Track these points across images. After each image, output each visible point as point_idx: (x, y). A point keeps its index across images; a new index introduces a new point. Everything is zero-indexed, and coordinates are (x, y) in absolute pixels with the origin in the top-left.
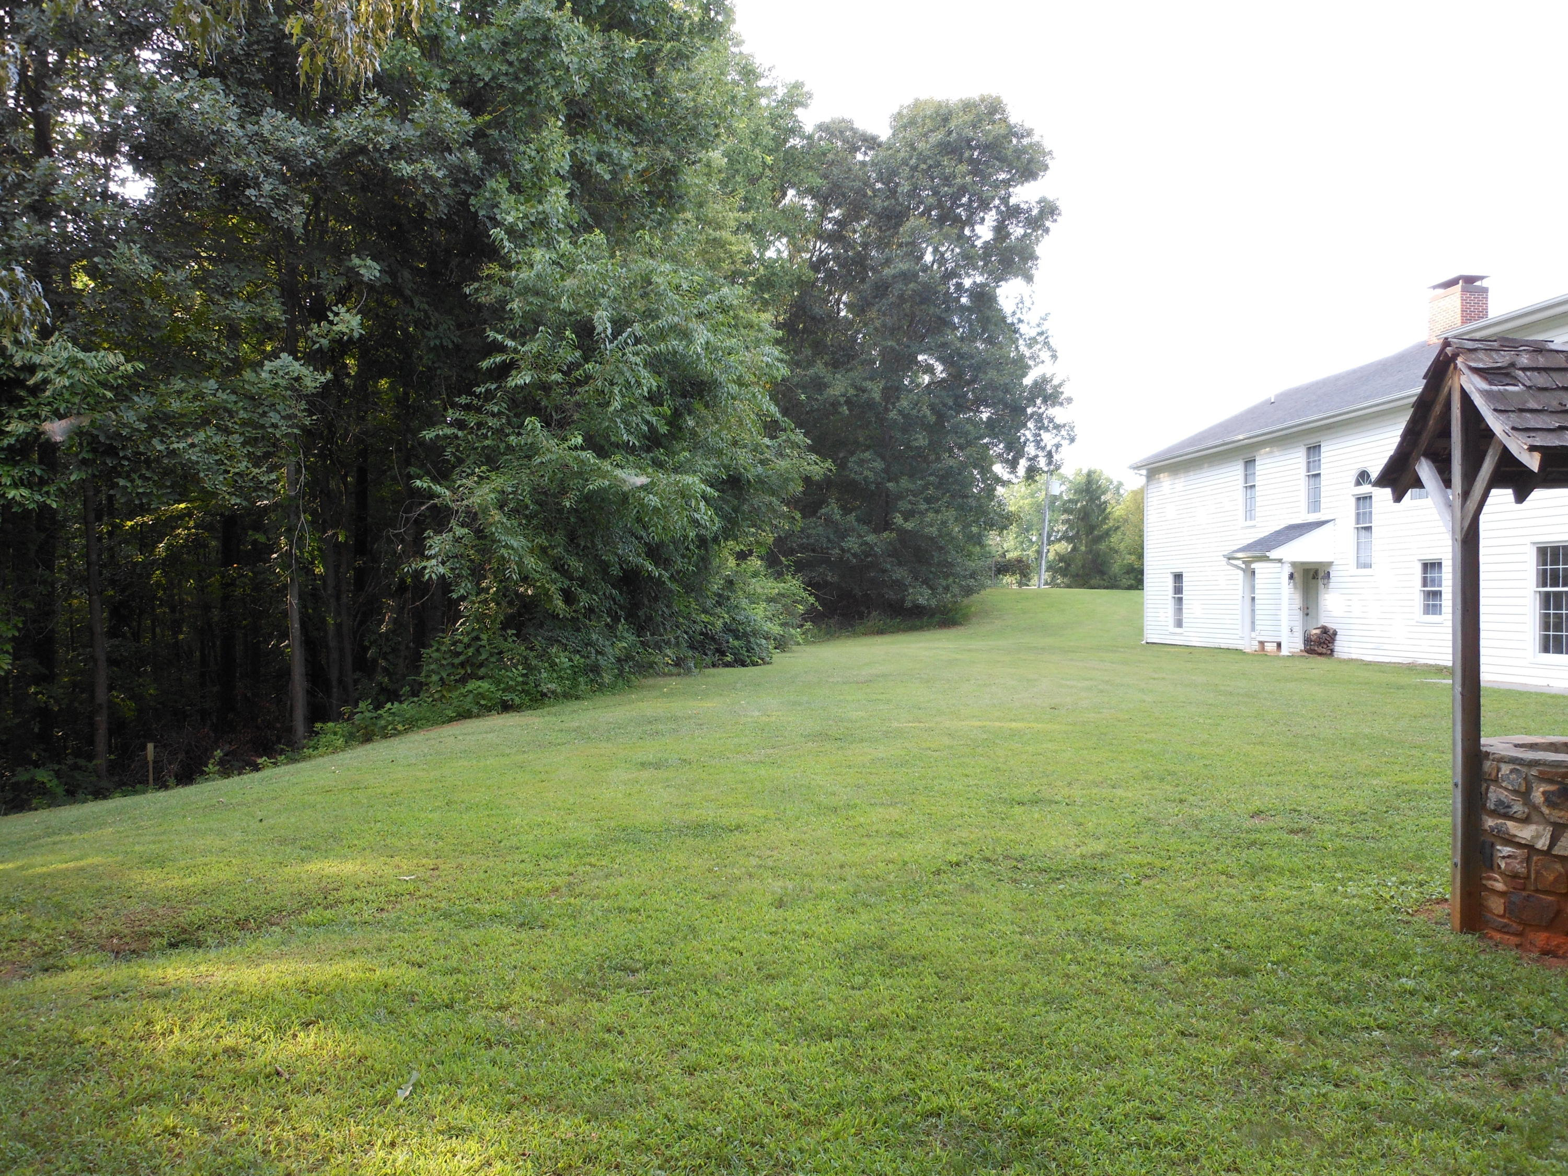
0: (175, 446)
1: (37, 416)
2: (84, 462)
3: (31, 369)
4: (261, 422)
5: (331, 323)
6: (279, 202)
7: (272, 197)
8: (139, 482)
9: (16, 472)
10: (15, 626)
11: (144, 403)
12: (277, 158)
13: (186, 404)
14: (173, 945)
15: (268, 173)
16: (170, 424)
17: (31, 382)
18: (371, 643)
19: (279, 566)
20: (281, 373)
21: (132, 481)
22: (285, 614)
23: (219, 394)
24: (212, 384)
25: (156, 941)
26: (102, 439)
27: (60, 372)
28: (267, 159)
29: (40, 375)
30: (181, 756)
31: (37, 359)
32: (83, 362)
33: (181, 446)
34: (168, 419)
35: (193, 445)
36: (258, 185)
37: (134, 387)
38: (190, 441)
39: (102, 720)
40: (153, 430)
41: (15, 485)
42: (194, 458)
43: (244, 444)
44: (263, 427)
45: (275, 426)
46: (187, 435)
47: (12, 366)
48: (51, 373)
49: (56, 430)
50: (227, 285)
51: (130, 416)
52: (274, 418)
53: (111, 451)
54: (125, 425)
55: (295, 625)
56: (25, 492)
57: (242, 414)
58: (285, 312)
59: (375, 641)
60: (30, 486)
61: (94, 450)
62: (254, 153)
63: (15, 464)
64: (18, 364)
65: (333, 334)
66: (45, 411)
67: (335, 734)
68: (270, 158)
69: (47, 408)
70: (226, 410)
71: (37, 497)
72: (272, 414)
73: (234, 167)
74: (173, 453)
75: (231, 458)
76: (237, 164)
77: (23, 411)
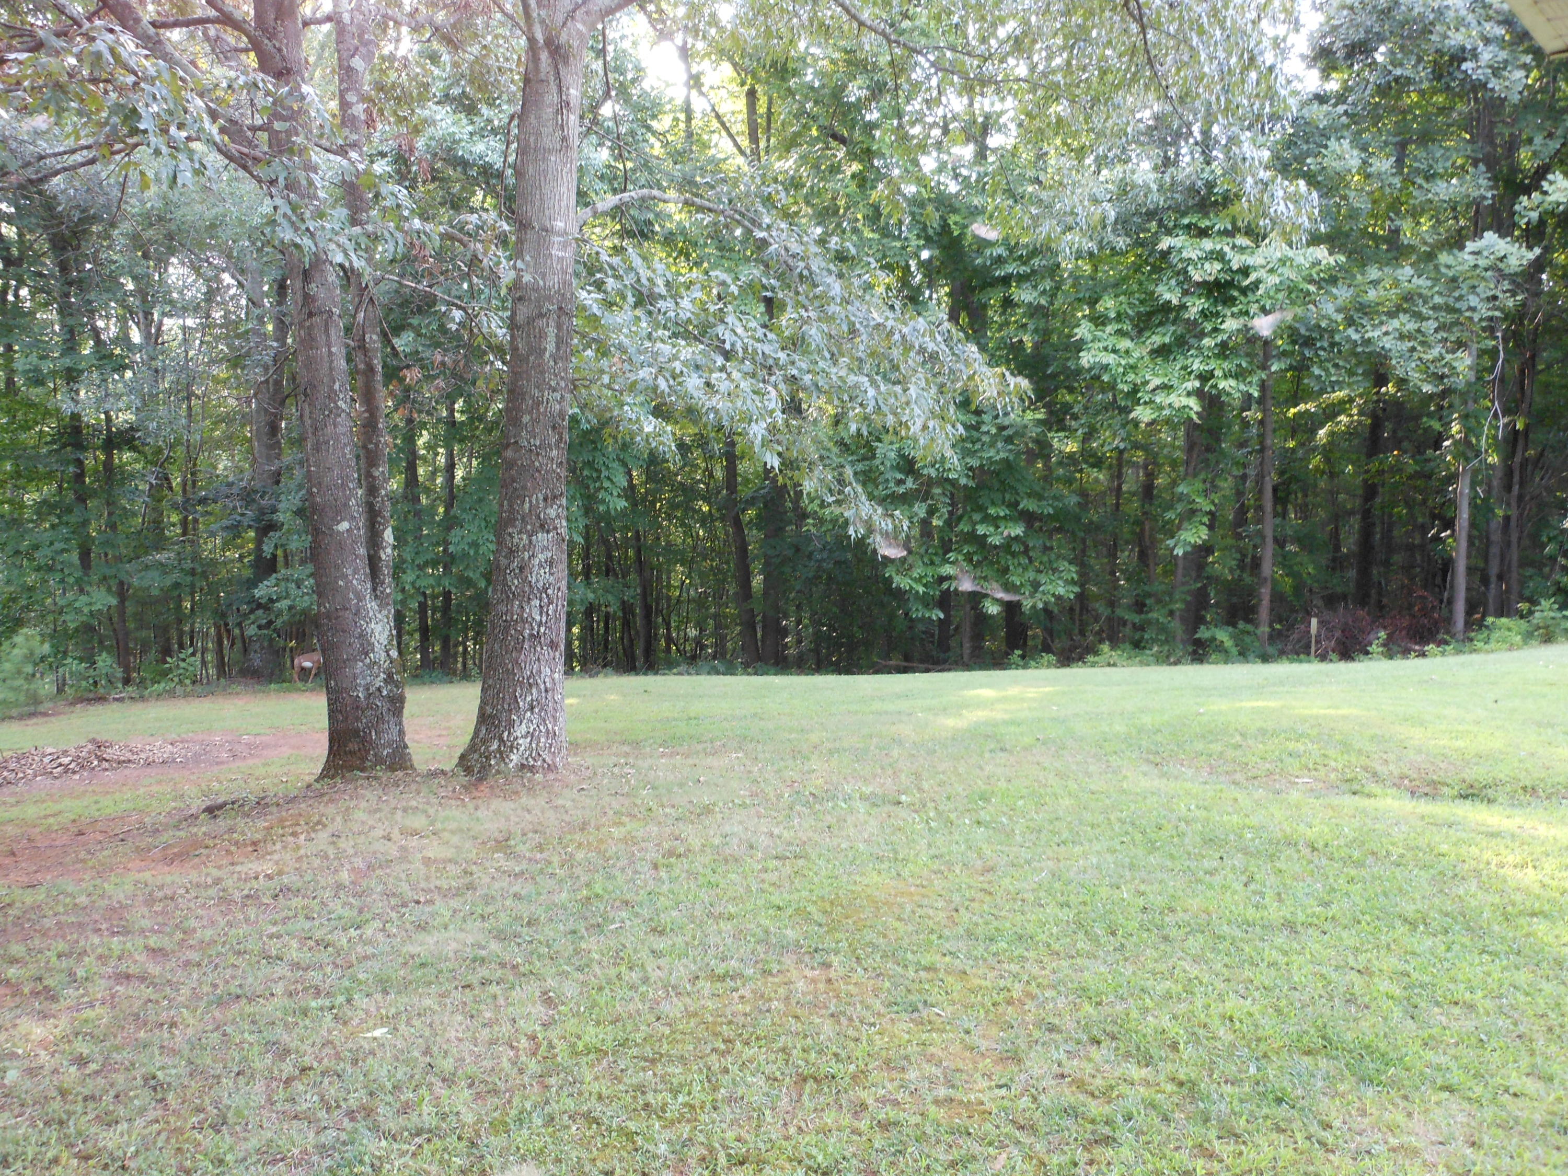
0: (1370, 334)
1: (1247, 313)
2: (1284, 354)
3: (1245, 271)
4: (1458, 306)
5: (1545, 193)
6: (1497, 71)
7: (1490, 67)
8: (1332, 371)
9: (1226, 365)
10: (1213, 502)
11: (1343, 293)
12: (1499, 23)
13: (1382, 292)
14: (1465, 797)
15: (1487, 41)
16: (1366, 314)
17: (1246, 283)
18: (1550, 540)
19: (1451, 452)
20: (1485, 253)
21: (1326, 370)
22: (1453, 503)
23: (1415, 280)
24: (1408, 271)
25: (1445, 790)
26: (1303, 331)
27: (1271, 271)
28: (1488, 26)
29: (1253, 277)
30: (1338, 634)
31: (1250, 261)
32: (1292, 260)
33: (1376, 334)
34: (1366, 310)
35: (1386, 333)
36: (1475, 55)
37: (1333, 281)
38: (1384, 329)
39: (1265, 592)
40: (1350, 322)
41: (1225, 377)
42: (1388, 346)
43: (1437, 330)
44: (1458, 311)
45: (1473, 309)
46: (1382, 323)
47: (1230, 269)
48: (1262, 274)
49: (1264, 325)
50: (1431, 167)
51: (1329, 308)
52: (1473, 301)
53: (1308, 342)
54: (1324, 317)
55: (1464, 515)
56: (1232, 382)
57: (1438, 300)
58: (1491, 188)
59: (1555, 537)
60: (1236, 377)
61: (1294, 342)
62: (1474, 23)
63: (1226, 357)
64: (1235, 268)
65: (1546, 205)
66: (1254, 308)
67: (1509, 629)
68: (1491, 23)
69: (1256, 306)
70: (1420, 295)
71: (1242, 387)
72: (1471, 297)
73: (1453, 43)
74: (1368, 342)
75: (1423, 343)
76: (1457, 39)
77: (1235, 310)
